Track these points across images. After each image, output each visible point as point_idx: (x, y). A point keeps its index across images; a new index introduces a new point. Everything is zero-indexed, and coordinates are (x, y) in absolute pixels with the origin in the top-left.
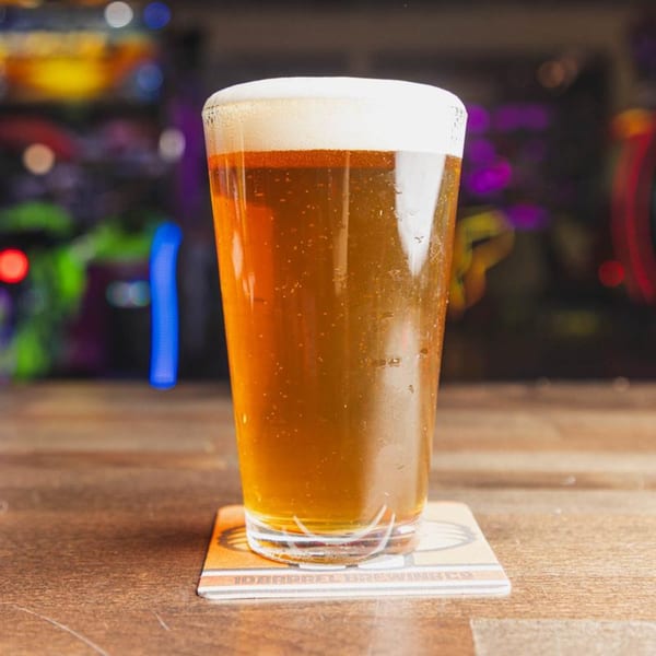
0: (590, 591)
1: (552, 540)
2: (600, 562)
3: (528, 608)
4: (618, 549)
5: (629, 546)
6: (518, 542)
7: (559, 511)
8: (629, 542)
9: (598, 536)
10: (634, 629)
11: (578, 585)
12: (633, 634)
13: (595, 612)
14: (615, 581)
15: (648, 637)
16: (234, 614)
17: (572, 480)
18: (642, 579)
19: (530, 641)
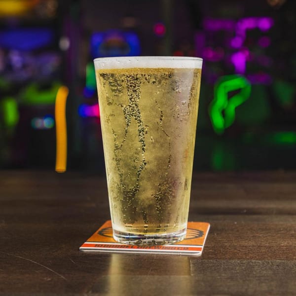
0: (239, 251)
1: (230, 233)
2: (247, 241)
3: (214, 256)
4: (256, 236)
5: (261, 235)
6: (215, 234)
7: (236, 223)
8: (261, 234)
9: (249, 232)
10: (252, 263)
11: (235, 249)
12: (251, 264)
13: (239, 257)
14: (251, 247)
15: (257, 265)
16: (100, 258)
17: (245, 211)
18: (262, 247)
19: (212, 266)
